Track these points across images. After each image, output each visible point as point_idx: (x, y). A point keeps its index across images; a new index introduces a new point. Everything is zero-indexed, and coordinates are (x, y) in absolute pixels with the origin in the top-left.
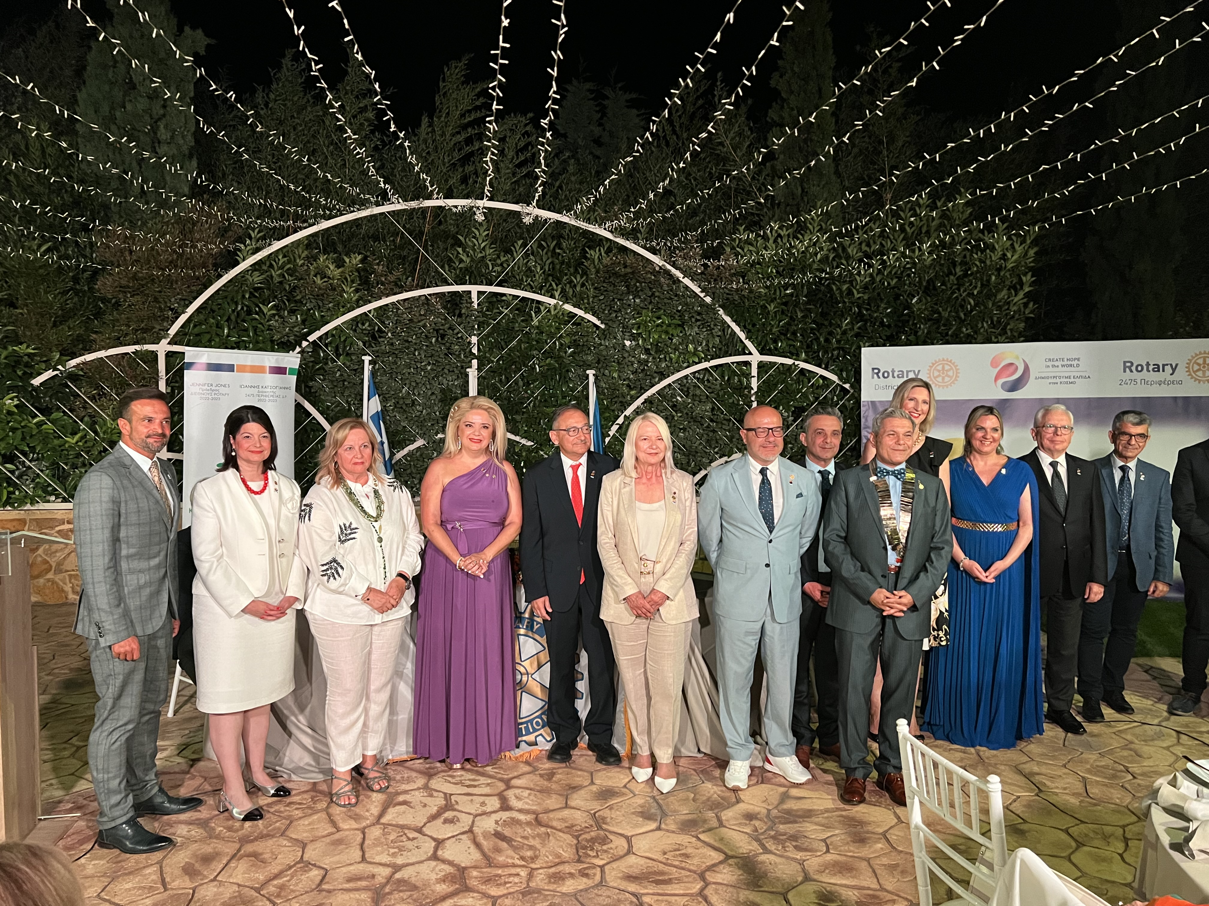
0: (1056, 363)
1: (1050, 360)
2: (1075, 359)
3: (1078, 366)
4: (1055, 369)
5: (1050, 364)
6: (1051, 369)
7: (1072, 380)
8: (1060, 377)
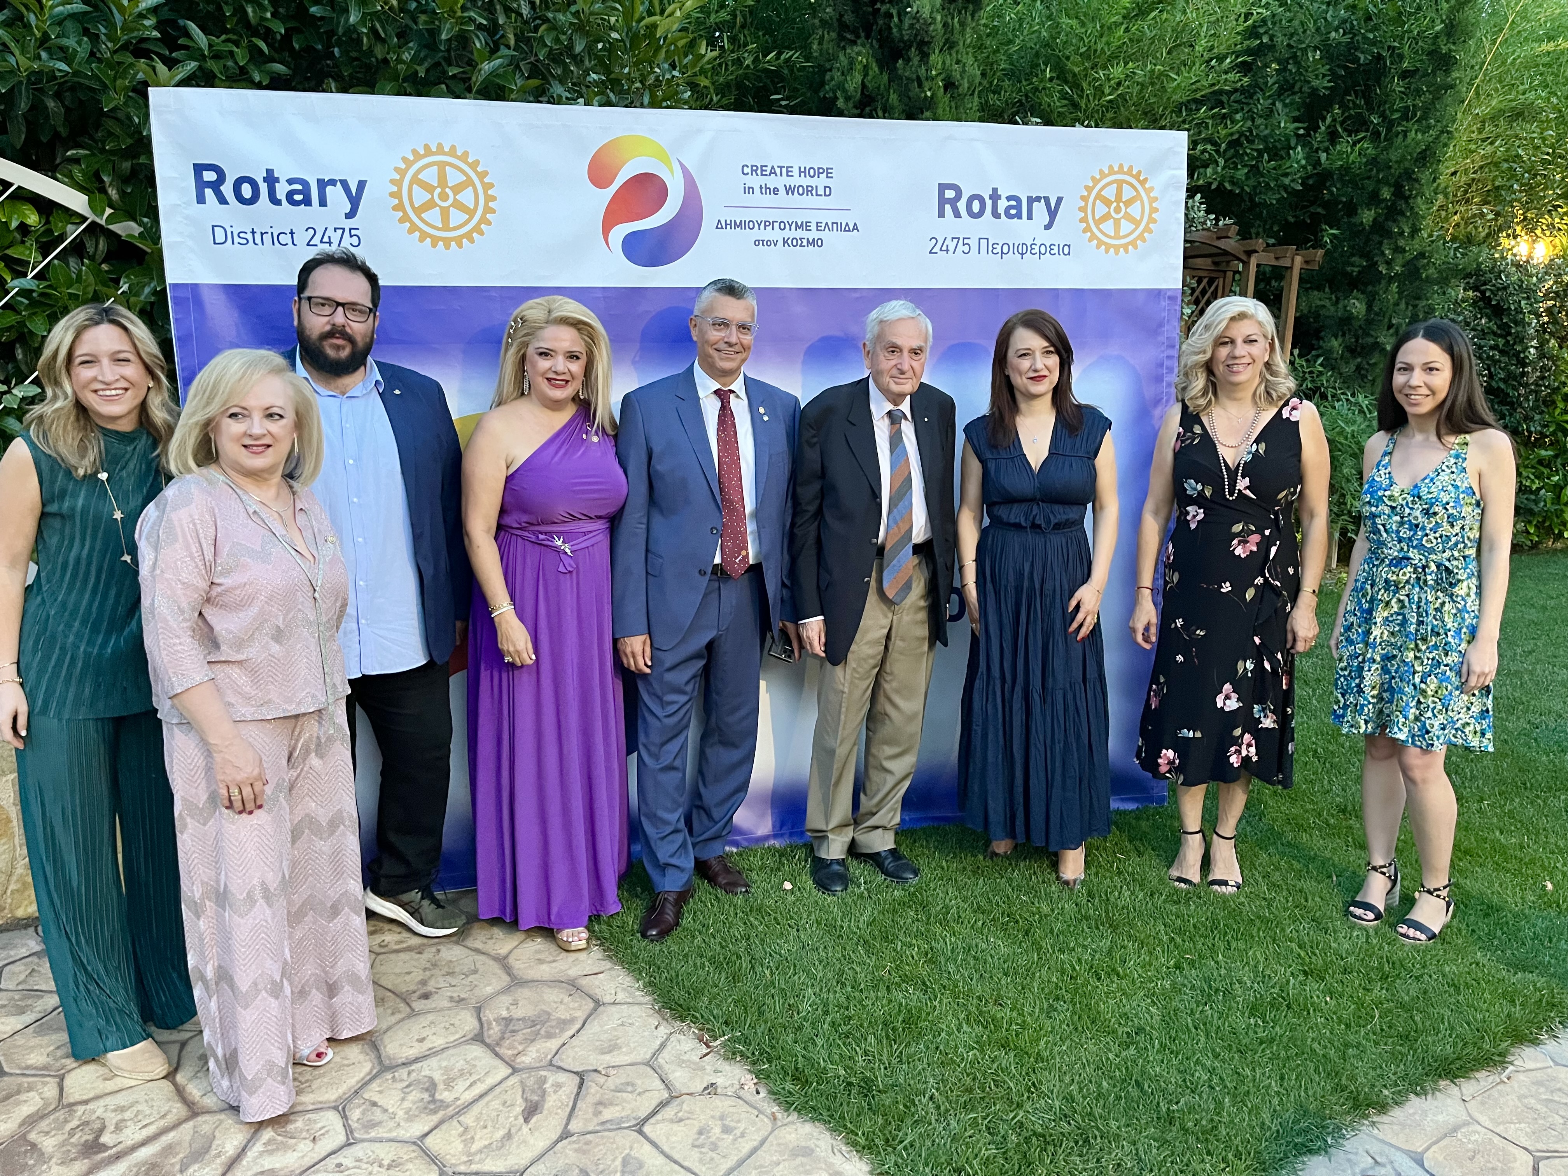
0: (772, 182)
1: (754, 170)
2: (819, 172)
3: (828, 191)
4: (768, 200)
5: (756, 181)
6: (758, 198)
7: (813, 234)
8: (783, 225)
